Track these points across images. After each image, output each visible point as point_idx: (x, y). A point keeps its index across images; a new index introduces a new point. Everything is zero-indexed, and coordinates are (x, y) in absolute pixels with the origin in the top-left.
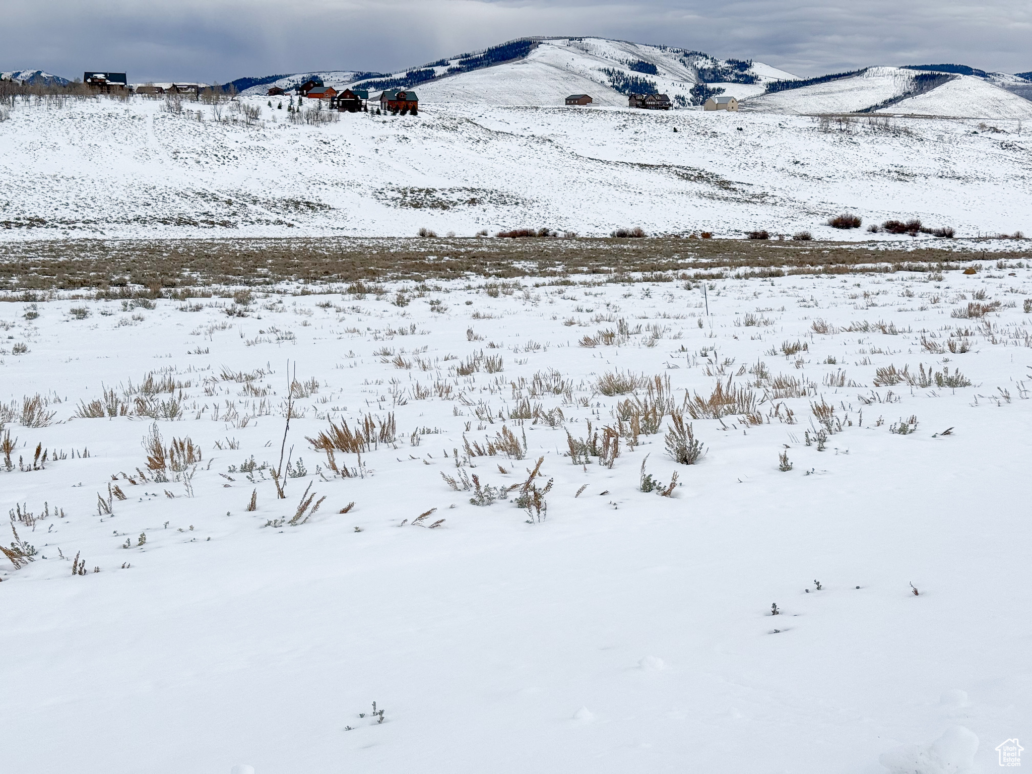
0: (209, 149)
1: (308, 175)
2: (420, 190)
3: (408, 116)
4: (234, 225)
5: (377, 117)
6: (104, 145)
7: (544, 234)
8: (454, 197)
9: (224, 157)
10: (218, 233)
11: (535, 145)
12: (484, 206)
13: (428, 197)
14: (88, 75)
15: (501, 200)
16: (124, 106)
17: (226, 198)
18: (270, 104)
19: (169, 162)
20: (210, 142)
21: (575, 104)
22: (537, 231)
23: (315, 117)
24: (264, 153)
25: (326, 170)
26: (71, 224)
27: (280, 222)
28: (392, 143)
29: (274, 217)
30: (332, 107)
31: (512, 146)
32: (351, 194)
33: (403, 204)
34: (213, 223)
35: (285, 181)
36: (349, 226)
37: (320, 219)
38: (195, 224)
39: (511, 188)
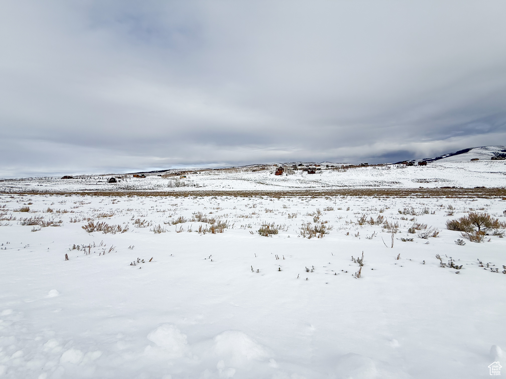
0: (379, 174)
1: (397, 177)
2: (423, 179)
3: (424, 166)
4: (379, 186)
5: (416, 166)
6: (360, 174)
7: (454, 187)
8: (431, 181)
9: (381, 175)
10: (376, 187)
11: (458, 170)
12: (439, 182)
13: (424, 180)
14: (361, 164)
15: (444, 181)
16: (366, 168)
17: (380, 182)
18: (393, 166)
19: (371, 176)
20: (379, 173)
21: (473, 160)
22: (451, 187)
23: (403, 167)
24: (389, 174)
25: (403, 176)
26: (350, 186)
27: (389, 186)
28: (419, 171)
29: (388, 185)
30: (406, 165)
31: (451, 170)
32: (407, 180)
33: (418, 182)
34: (375, 186)
35: (392, 178)
36: (403, 186)
37: (398, 185)
38: (372, 186)
39: (447, 179)
